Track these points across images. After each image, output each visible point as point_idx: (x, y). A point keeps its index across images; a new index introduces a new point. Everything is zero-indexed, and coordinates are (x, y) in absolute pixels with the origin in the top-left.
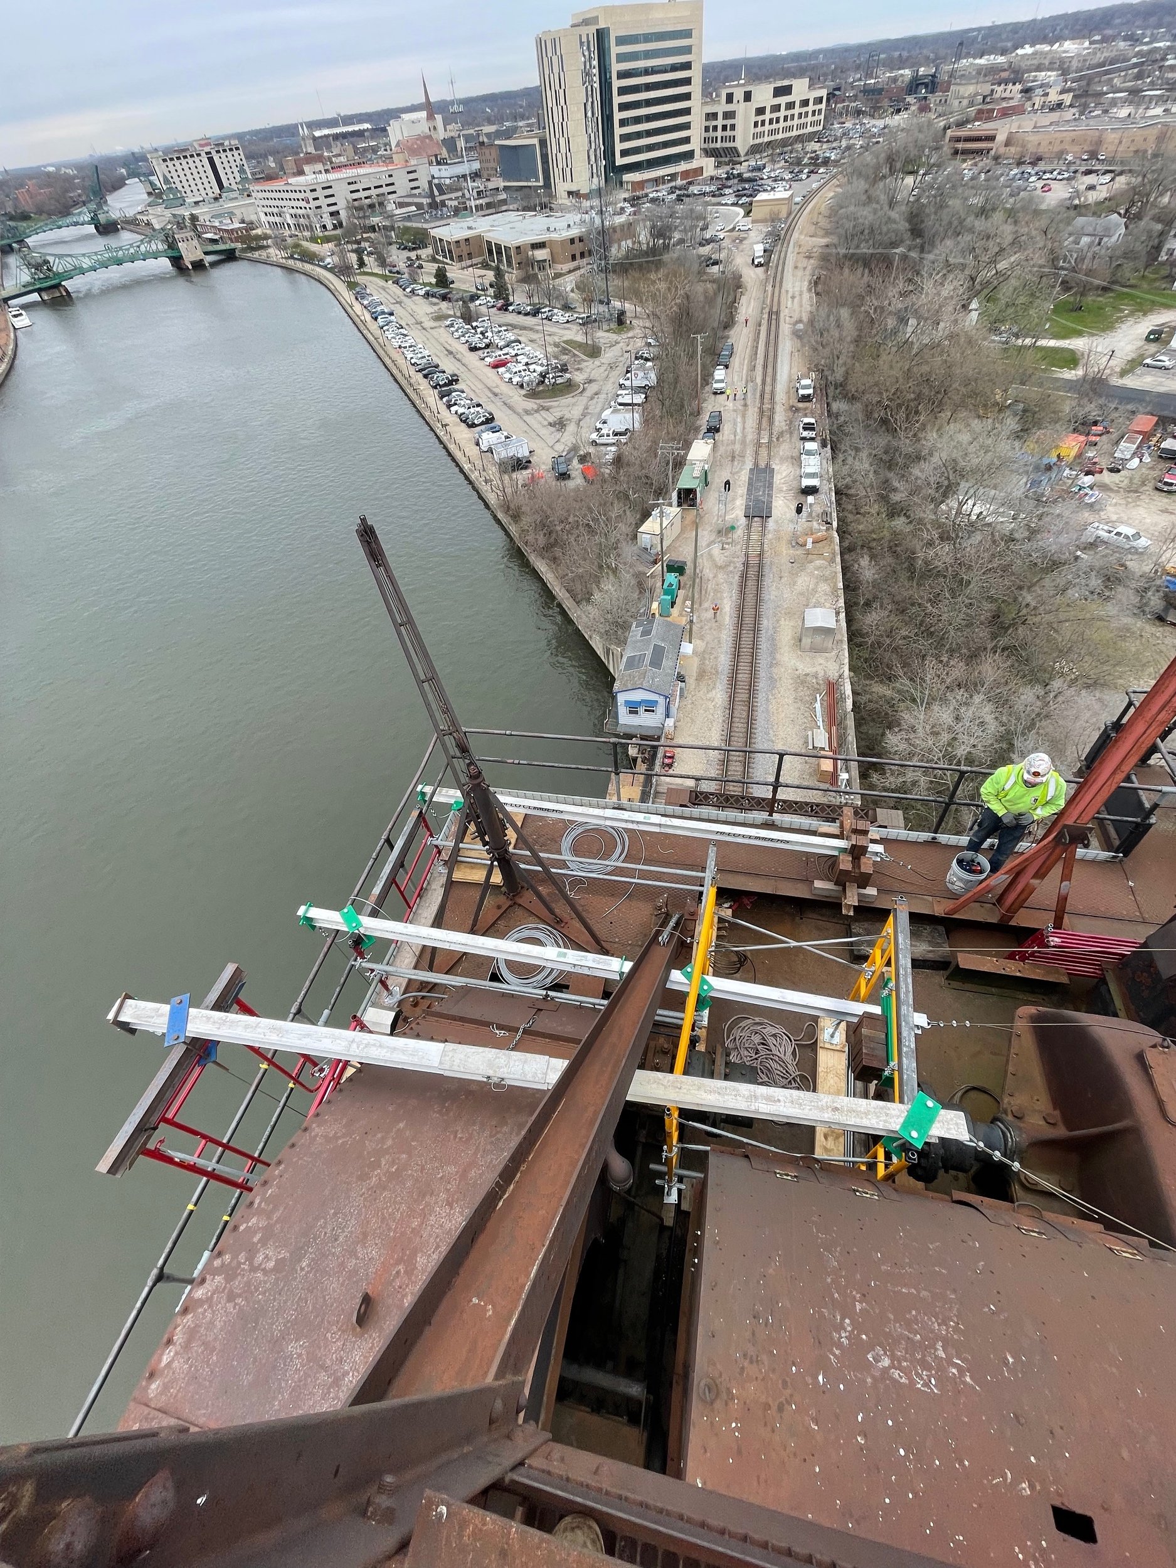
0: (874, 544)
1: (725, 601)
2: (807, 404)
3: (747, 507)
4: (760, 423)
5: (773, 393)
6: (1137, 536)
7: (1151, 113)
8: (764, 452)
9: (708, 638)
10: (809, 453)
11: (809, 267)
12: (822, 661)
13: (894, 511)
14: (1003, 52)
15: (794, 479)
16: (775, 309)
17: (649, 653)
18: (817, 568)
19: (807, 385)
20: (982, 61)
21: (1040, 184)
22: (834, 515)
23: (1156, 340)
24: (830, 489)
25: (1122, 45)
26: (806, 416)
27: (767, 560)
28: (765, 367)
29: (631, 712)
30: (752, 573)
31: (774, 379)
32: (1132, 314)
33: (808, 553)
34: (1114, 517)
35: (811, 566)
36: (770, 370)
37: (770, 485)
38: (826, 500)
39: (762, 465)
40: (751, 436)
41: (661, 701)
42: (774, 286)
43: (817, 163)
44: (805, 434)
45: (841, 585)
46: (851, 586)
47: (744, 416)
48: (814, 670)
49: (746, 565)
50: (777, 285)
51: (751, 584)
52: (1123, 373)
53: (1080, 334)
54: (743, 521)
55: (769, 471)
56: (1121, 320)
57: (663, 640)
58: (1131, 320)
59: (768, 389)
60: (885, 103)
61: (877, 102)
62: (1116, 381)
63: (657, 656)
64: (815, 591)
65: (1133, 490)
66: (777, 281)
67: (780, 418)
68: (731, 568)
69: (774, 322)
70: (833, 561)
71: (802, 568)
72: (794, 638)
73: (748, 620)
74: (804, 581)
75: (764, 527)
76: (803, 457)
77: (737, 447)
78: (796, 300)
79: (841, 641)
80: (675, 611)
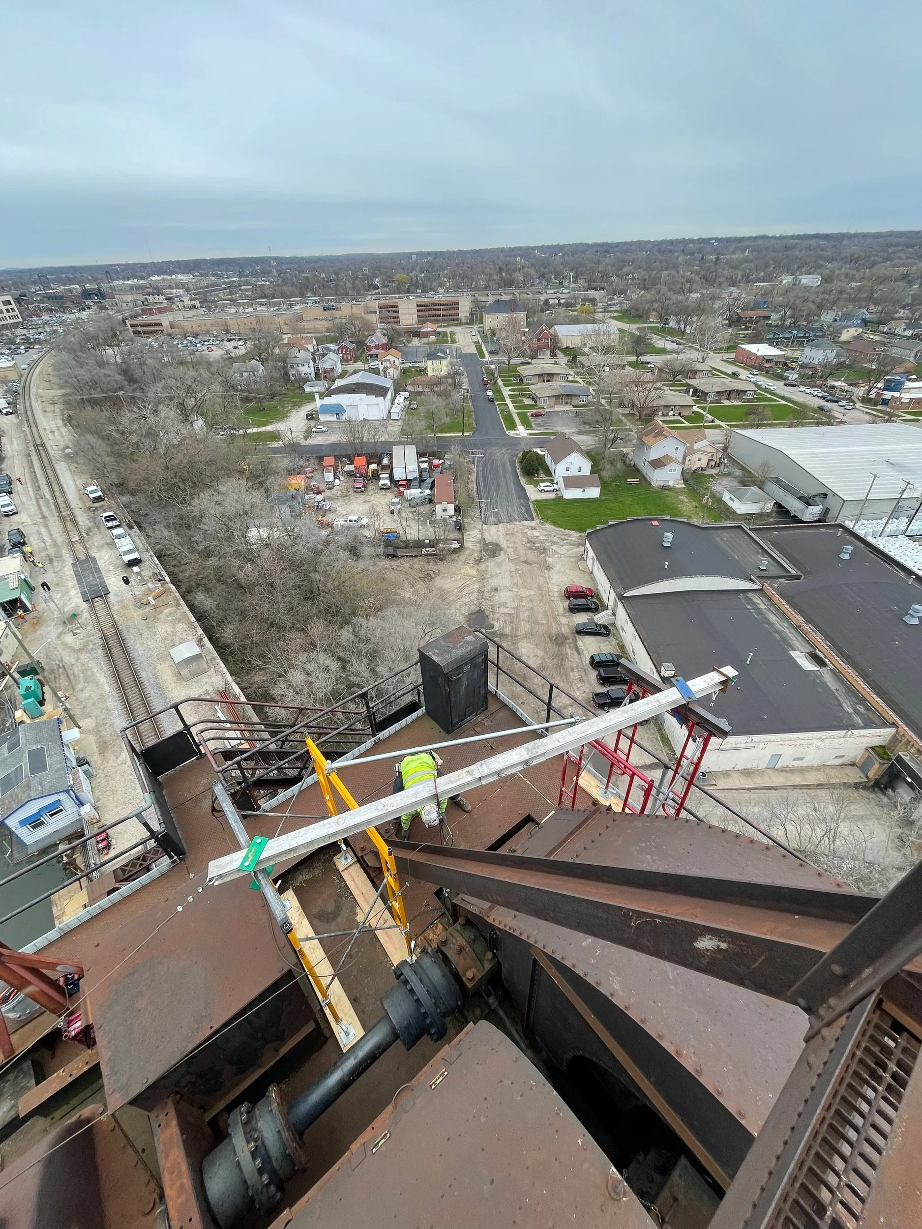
0: (204, 581)
1: (98, 675)
2: (102, 503)
3: (83, 594)
4: (65, 527)
5: (66, 502)
6: (360, 519)
7: (247, 310)
8: (79, 548)
9: (96, 712)
10: (119, 537)
11: (57, 410)
12: (207, 680)
13: (207, 554)
14: (142, 278)
15: (117, 559)
16: (38, 442)
17: (25, 764)
18: (170, 614)
19: (94, 490)
20: (130, 282)
21: (205, 348)
22: (164, 573)
23: (312, 418)
24: (151, 556)
25: (213, 278)
26: (105, 511)
27: (122, 627)
28: (50, 485)
29: (34, 827)
30: (112, 642)
31: (63, 492)
32: (293, 408)
33: (155, 607)
34: (345, 513)
35: (162, 617)
36: (55, 486)
37: (98, 570)
38: (151, 563)
39: (82, 557)
40: (60, 539)
41: (63, 797)
42: (30, 427)
43: (29, 344)
44: (110, 524)
45: (193, 619)
46: (201, 617)
47: (46, 526)
48: (203, 690)
49: (104, 637)
50: (33, 425)
51: (116, 650)
52: (306, 438)
53: (272, 423)
54: (85, 605)
55: (90, 560)
56: (288, 411)
57: (37, 742)
58: (294, 412)
59: (60, 500)
60: (69, 304)
61: (62, 303)
62: (303, 443)
63: (37, 762)
64: (174, 633)
65: (345, 496)
66: (30, 421)
67: (83, 519)
68: (91, 646)
69: (42, 452)
70: (178, 605)
71: (156, 619)
72: (175, 675)
73: (128, 680)
74: (163, 628)
75: (107, 602)
76: (116, 541)
77: (51, 551)
78: (56, 434)
79: (214, 658)
80: (48, 707)
